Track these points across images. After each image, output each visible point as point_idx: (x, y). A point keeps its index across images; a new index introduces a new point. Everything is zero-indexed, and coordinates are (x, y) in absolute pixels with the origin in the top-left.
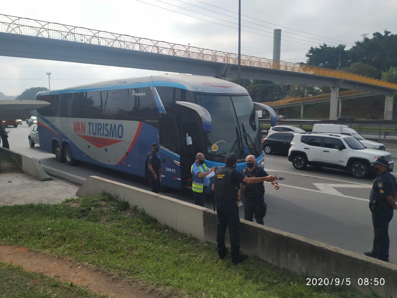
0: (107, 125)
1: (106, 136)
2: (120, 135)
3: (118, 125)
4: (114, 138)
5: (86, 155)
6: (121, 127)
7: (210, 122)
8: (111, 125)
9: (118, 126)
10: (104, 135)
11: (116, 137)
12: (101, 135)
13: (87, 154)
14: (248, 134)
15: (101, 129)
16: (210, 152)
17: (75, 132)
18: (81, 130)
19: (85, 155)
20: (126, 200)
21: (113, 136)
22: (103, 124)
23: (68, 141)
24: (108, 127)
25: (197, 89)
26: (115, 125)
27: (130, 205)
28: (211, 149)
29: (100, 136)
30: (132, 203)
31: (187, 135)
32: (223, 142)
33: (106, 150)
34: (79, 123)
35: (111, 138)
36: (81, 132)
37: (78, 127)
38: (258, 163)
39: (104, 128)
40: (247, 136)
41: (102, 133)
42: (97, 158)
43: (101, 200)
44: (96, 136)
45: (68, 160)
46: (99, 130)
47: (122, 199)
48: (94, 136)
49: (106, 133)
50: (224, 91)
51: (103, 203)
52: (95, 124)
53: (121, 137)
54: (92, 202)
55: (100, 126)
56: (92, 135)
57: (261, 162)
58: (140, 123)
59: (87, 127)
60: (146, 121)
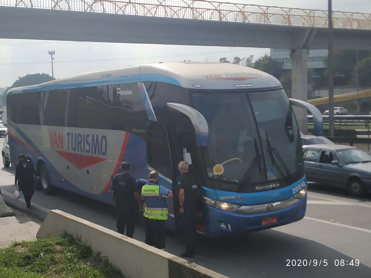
0: (88, 136)
1: (88, 151)
2: (104, 151)
3: (101, 137)
4: (97, 155)
5: (65, 179)
6: (104, 140)
7: (206, 133)
8: (93, 136)
9: (100, 139)
10: (85, 151)
11: (99, 154)
12: (82, 151)
13: (67, 179)
14: (275, 148)
15: (81, 142)
16: (211, 176)
17: (52, 146)
18: (58, 142)
19: (63, 180)
20: (88, 244)
21: (95, 153)
22: (84, 135)
23: (44, 159)
24: (90, 139)
25: (193, 85)
26: (97, 136)
27: (93, 251)
28: (213, 172)
29: (80, 153)
30: (95, 249)
31: (185, 150)
32: (237, 160)
33: (88, 172)
34: (55, 133)
35: (93, 155)
36: (58, 147)
37: (54, 140)
38: (294, 192)
39: (85, 141)
40: (273, 152)
41: (83, 148)
42: (78, 184)
43: (58, 244)
44: (76, 152)
45: (44, 187)
46: (80, 143)
47: (85, 242)
48: (74, 152)
49: (87, 147)
50: (236, 86)
51: (58, 248)
52: (74, 135)
53: (104, 154)
54: (45, 246)
55: (80, 137)
56: (71, 151)
57: (300, 191)
58: (126, 133)
59: (65, 139)
60: (133, 131)
